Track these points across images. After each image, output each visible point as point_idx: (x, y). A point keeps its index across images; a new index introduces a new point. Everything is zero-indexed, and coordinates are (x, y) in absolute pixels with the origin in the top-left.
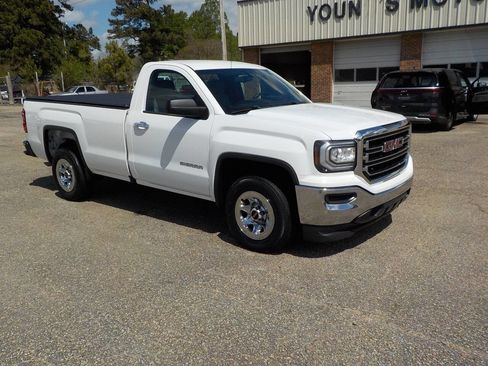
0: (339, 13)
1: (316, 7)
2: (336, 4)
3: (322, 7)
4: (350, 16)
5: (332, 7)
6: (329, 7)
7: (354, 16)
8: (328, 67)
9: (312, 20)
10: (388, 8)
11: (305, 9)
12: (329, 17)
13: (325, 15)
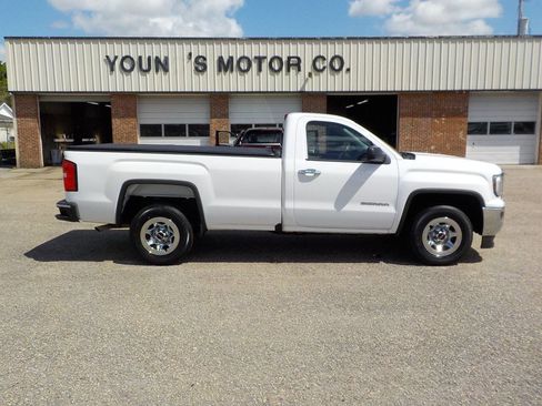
0: (145, 67)
1: (116, 57)
2: (140, 58)
3: (124, 59)
4: (157, 71)
5: (136, 60)
6: (132, 59)
7: (161, 72)
8: (133, 121)
9: (112, 70)
10: (196, 69)
11: (102, 57)
12: (132, 69)
13: (127, 66)
